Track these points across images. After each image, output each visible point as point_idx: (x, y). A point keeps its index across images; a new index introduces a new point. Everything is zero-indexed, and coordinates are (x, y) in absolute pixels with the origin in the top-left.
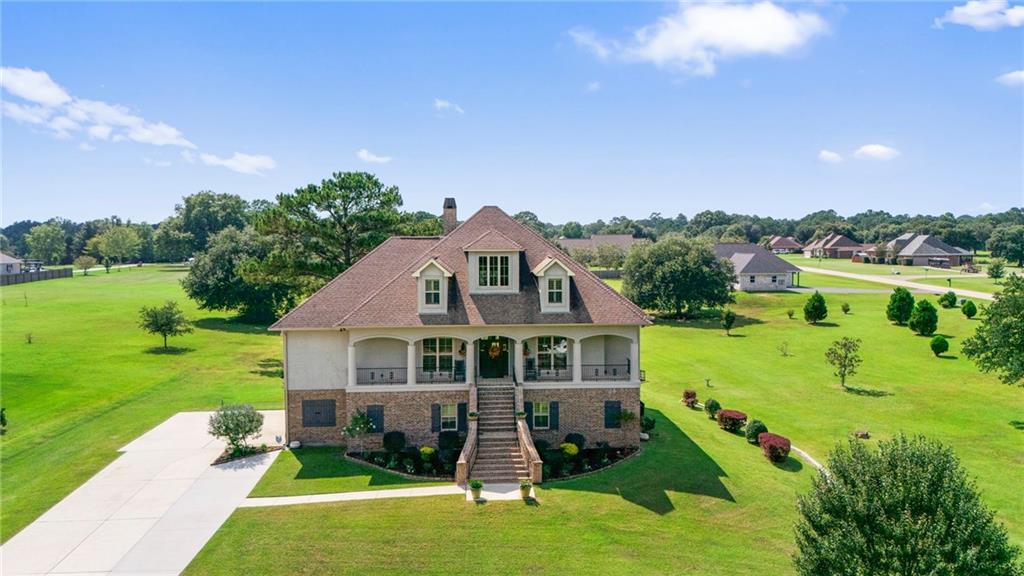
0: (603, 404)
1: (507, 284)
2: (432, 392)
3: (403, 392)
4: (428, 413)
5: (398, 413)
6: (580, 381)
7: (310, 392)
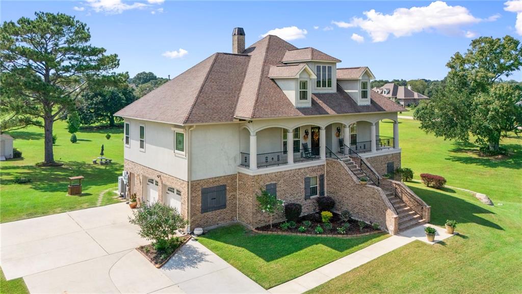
0: (386, 165)
1: (331, 87)
2: (305, 168)
3: (288, 171)
4: (303, 186)
5: (285, 188)
6: (375, 151)
7: (207, 181)
